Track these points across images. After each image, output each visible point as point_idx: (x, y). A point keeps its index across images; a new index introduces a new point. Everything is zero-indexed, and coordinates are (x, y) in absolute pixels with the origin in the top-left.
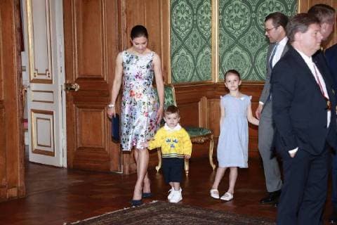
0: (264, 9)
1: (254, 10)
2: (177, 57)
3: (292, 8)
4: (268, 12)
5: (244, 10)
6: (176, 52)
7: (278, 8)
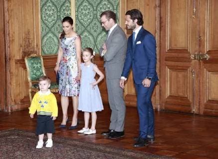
0: (101, 8)
1: (95, 9)
2: (46, 38)
3: (117, 8)
4: (103, 11)
5: (89, 9)
6: (45, 35)
7: (109, 8)
